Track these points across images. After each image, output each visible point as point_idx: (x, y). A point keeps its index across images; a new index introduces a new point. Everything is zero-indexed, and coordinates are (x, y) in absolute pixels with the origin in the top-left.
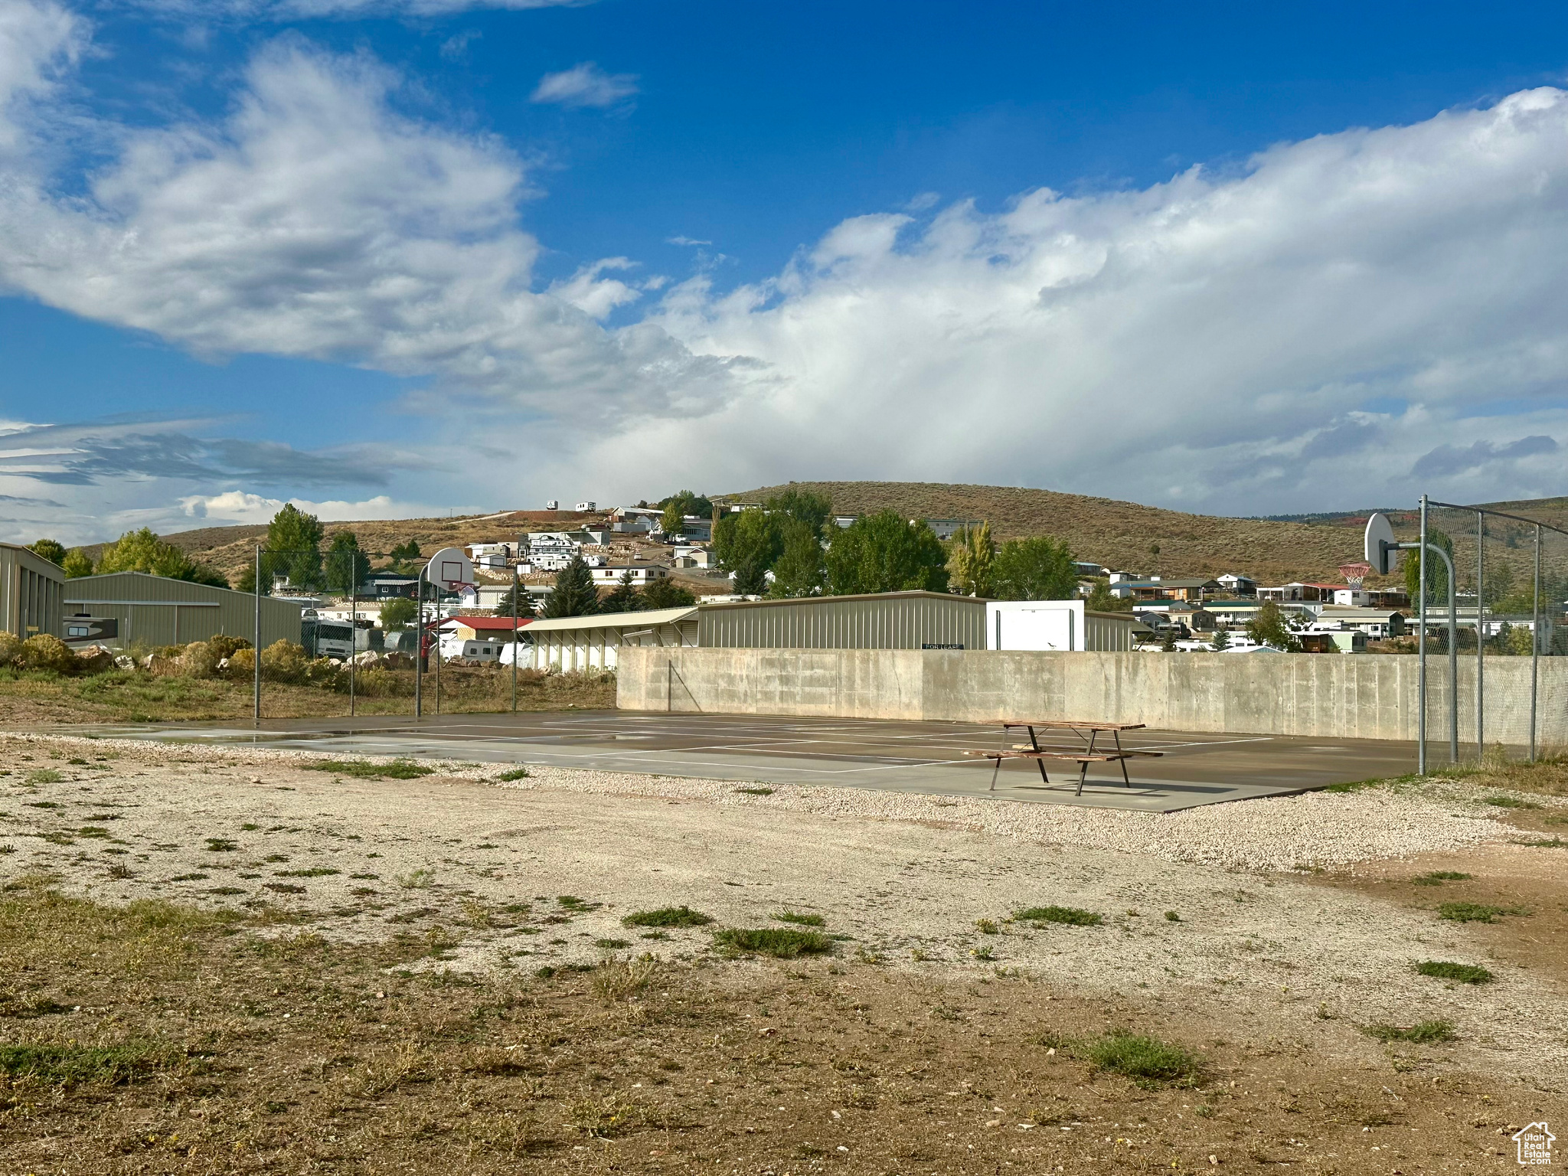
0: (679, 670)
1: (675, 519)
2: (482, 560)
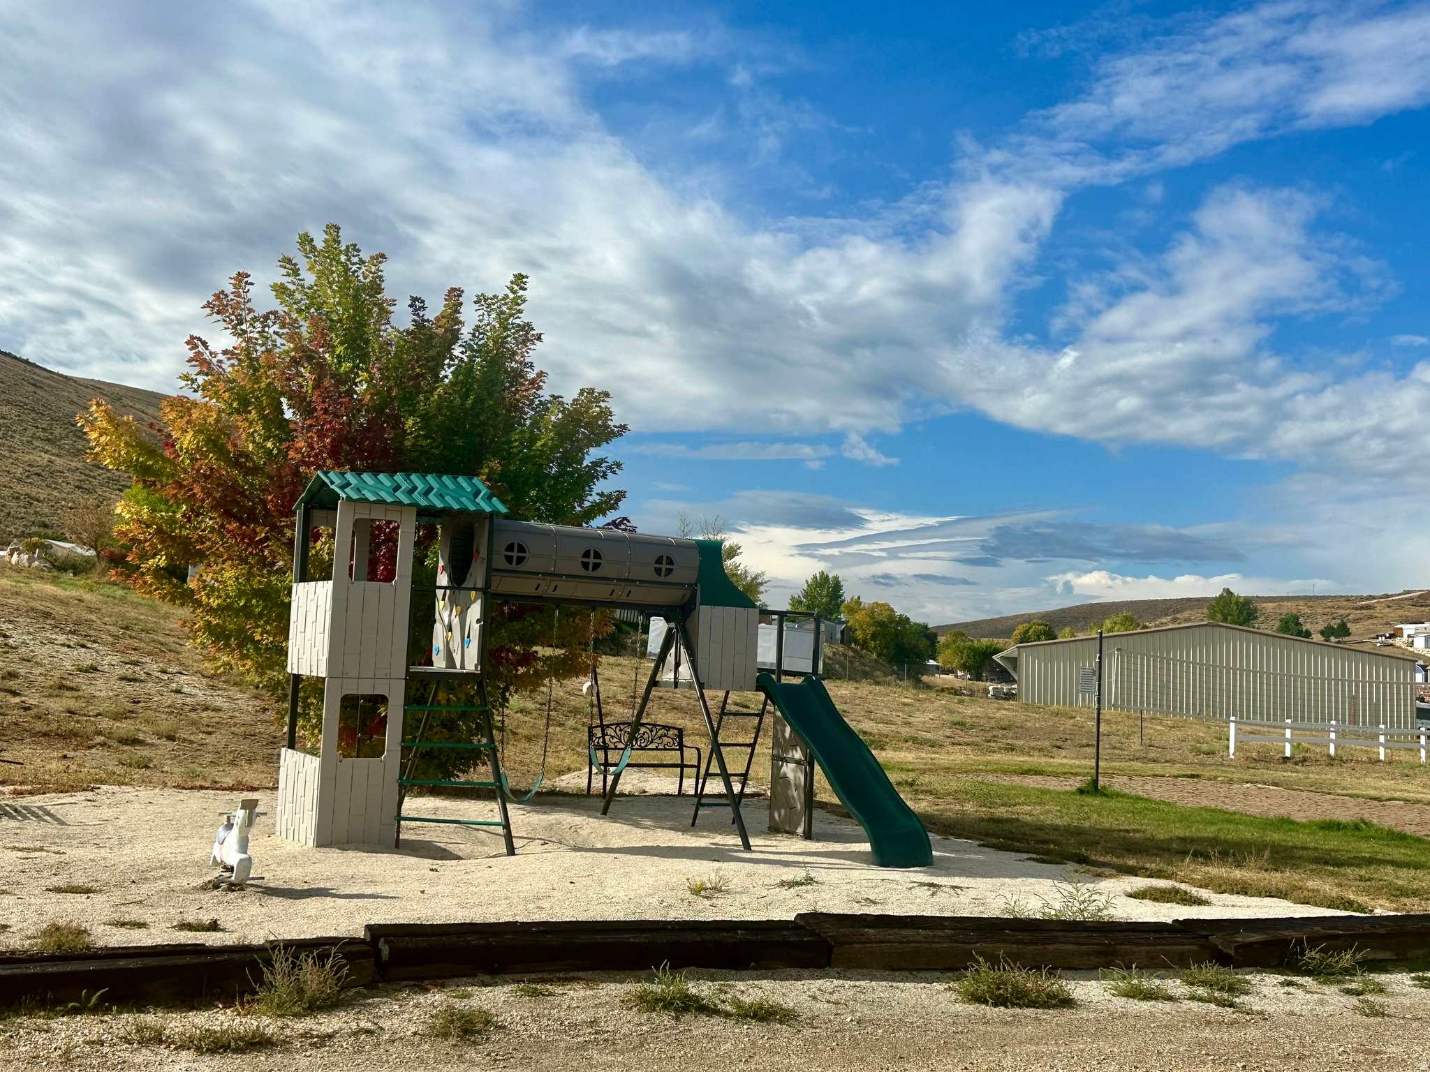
2: (1416, 640)
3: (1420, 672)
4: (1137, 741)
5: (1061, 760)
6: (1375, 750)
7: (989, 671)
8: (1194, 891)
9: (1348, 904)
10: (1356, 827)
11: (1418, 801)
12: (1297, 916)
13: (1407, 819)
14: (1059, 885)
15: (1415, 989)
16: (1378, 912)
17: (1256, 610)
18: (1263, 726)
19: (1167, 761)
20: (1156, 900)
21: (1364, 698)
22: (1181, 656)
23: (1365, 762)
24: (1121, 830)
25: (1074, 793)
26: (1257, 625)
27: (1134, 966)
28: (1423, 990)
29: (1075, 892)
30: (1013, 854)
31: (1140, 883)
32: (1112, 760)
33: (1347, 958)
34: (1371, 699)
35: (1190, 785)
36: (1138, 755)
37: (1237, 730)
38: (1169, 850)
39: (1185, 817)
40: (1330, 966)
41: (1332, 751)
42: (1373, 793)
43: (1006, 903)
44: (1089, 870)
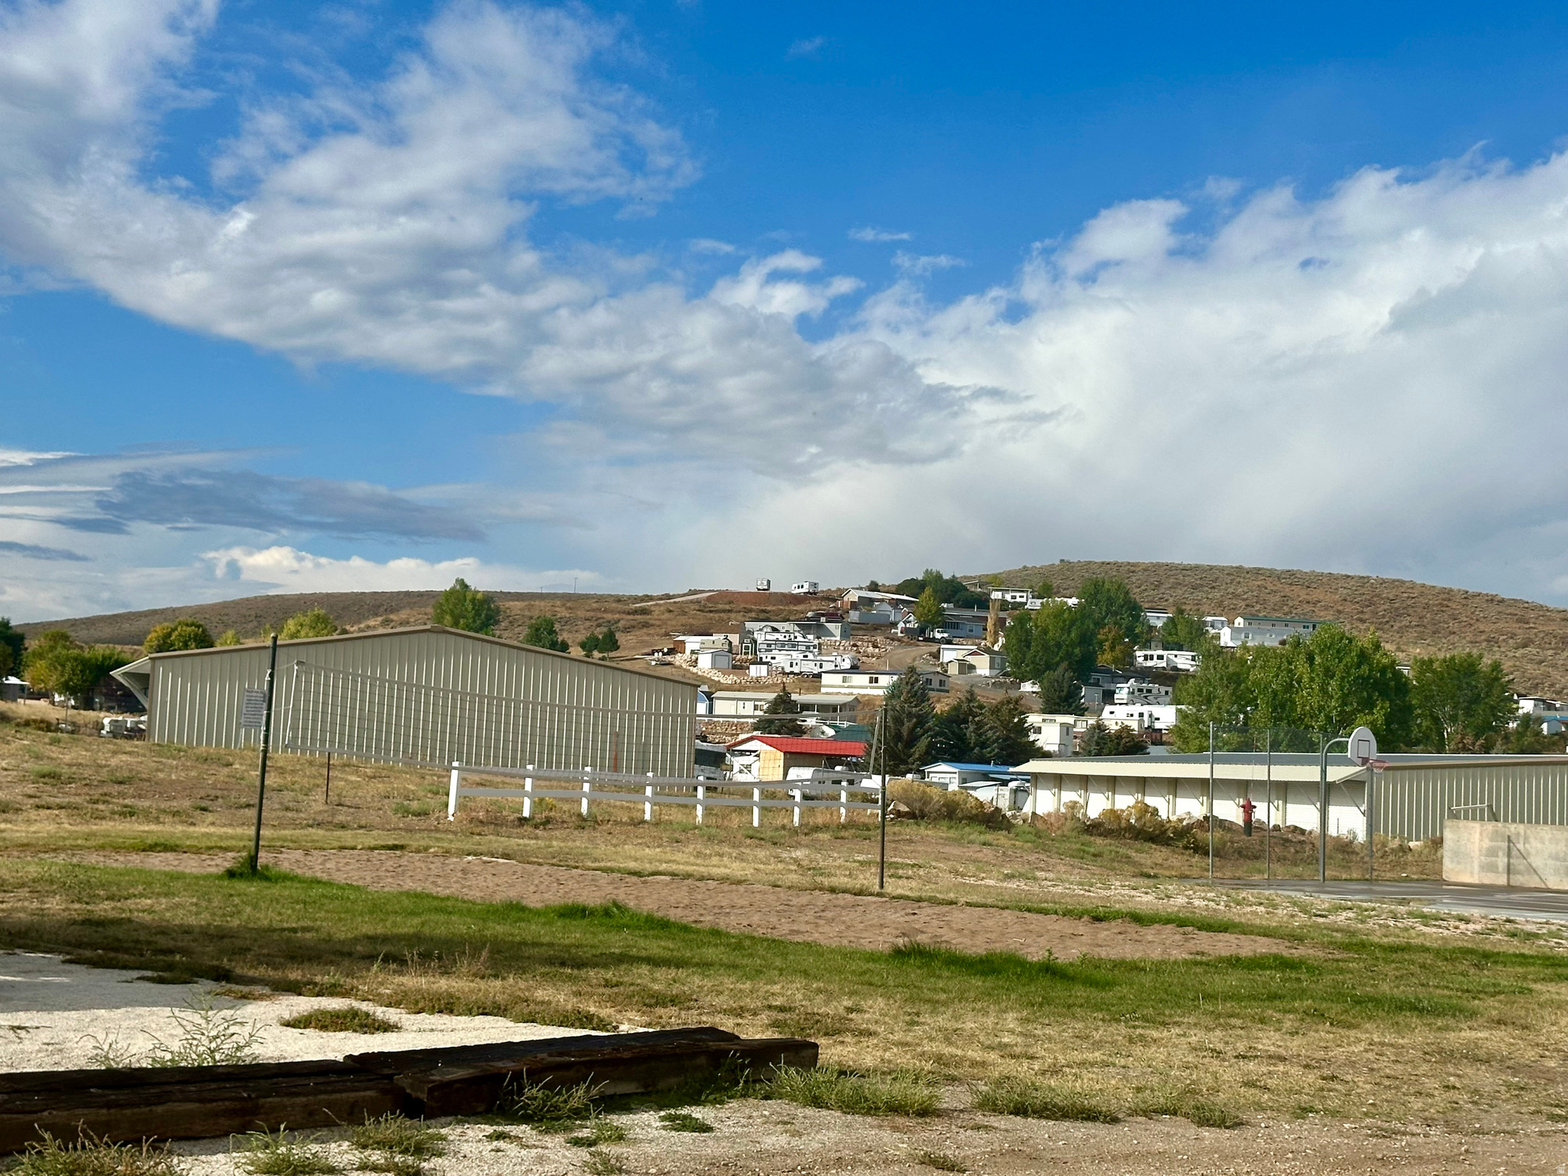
0: (1520, 846)
1: (934, 609)
2: (700, 657)
3: (703, 701)
4: (321, 798)
5: (205, 829)
6: (640, 807)
7: (105, 695)
8: (380, 1012)
9: (586, 1020)
10: (607, 913)
11: (688, 876)
12: (517, 1039)
13: (672, 899)
14: (182, 1015)
15: (664, 1132)
16: (625, 1028)
17: (498, 611)
18: (496, 774)
19: (361, 827)
20: (324, 1028)
21: (630, 736)
22: (392, 674)
23: (626, 824)
24: (284, 930)
25: (220, 877)
26: (498, 633)
27: (282, 1127)
28: (673, 1133)
29: (204, 1025)
30: (116, 971)
31: (304, 1004)
32: (281, 826)
33: (579, 1095)
34: (639, 736)
35: (389, 860)
36: (320, 818)
37: (462, 780)
38: (350, 954)
39: (378, 907)
40: (556, 1108)
41: (584, 809)
42: (632, 865)
43: (95, 1048)
44: (230, 991)
